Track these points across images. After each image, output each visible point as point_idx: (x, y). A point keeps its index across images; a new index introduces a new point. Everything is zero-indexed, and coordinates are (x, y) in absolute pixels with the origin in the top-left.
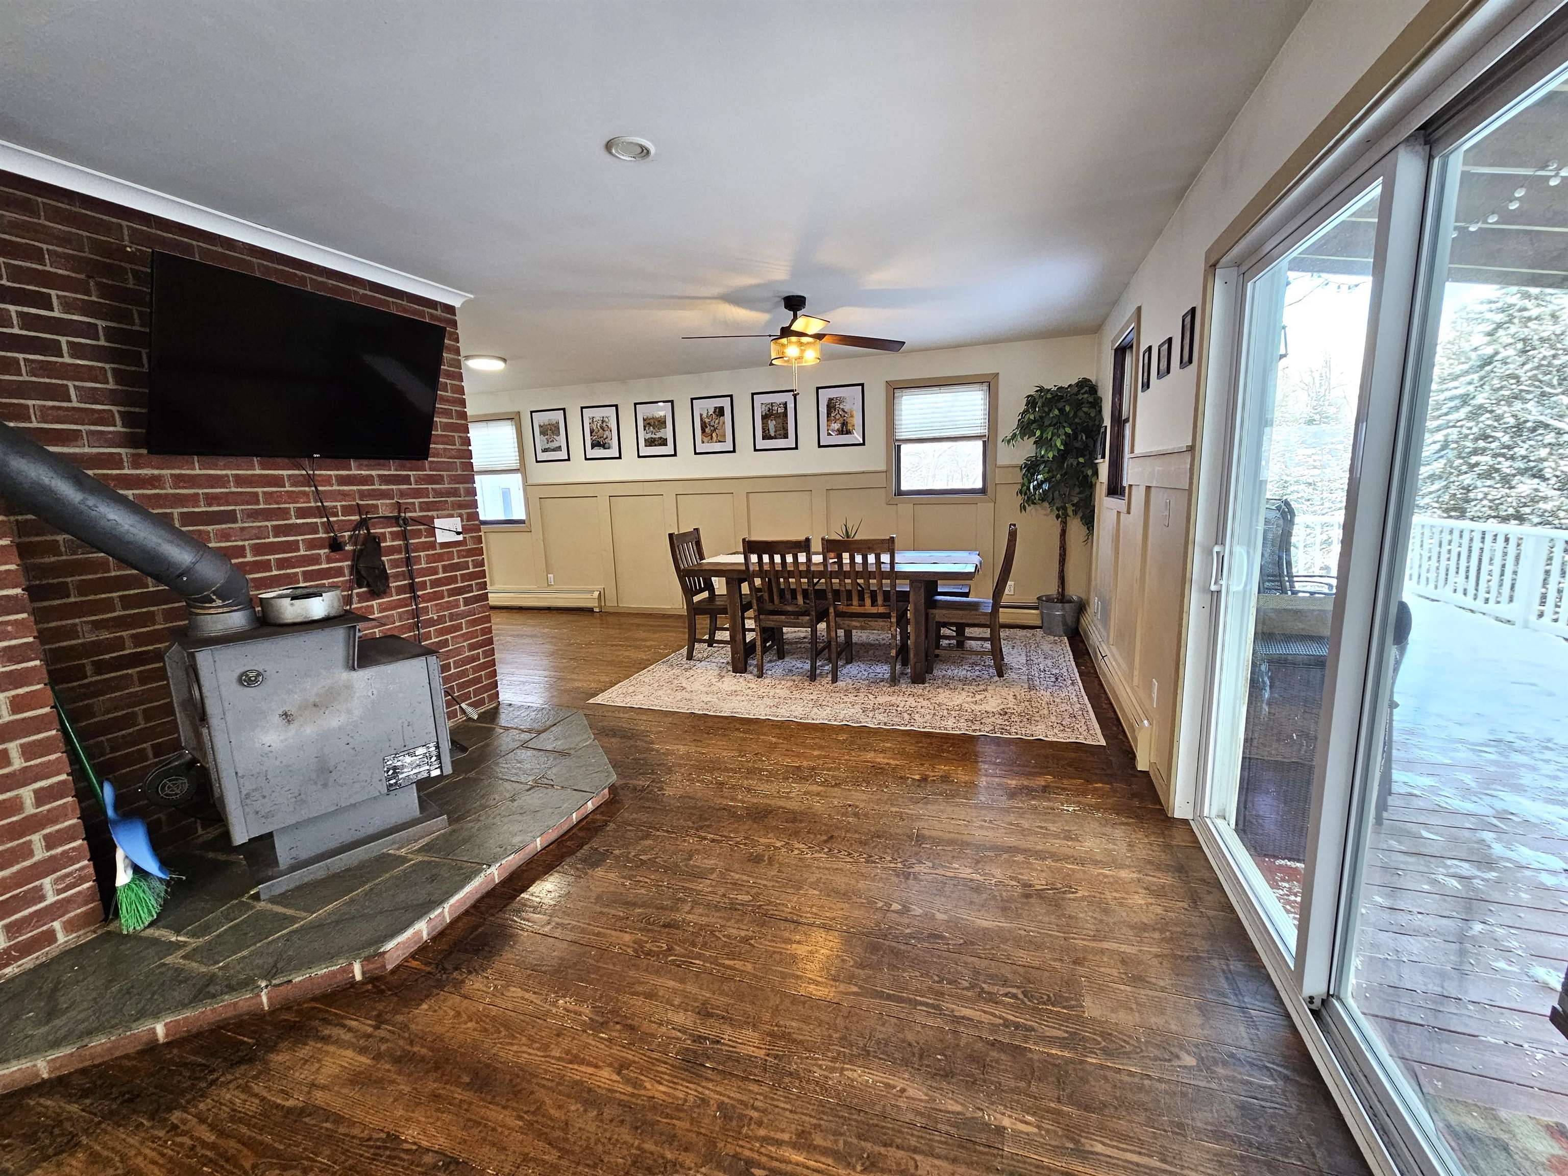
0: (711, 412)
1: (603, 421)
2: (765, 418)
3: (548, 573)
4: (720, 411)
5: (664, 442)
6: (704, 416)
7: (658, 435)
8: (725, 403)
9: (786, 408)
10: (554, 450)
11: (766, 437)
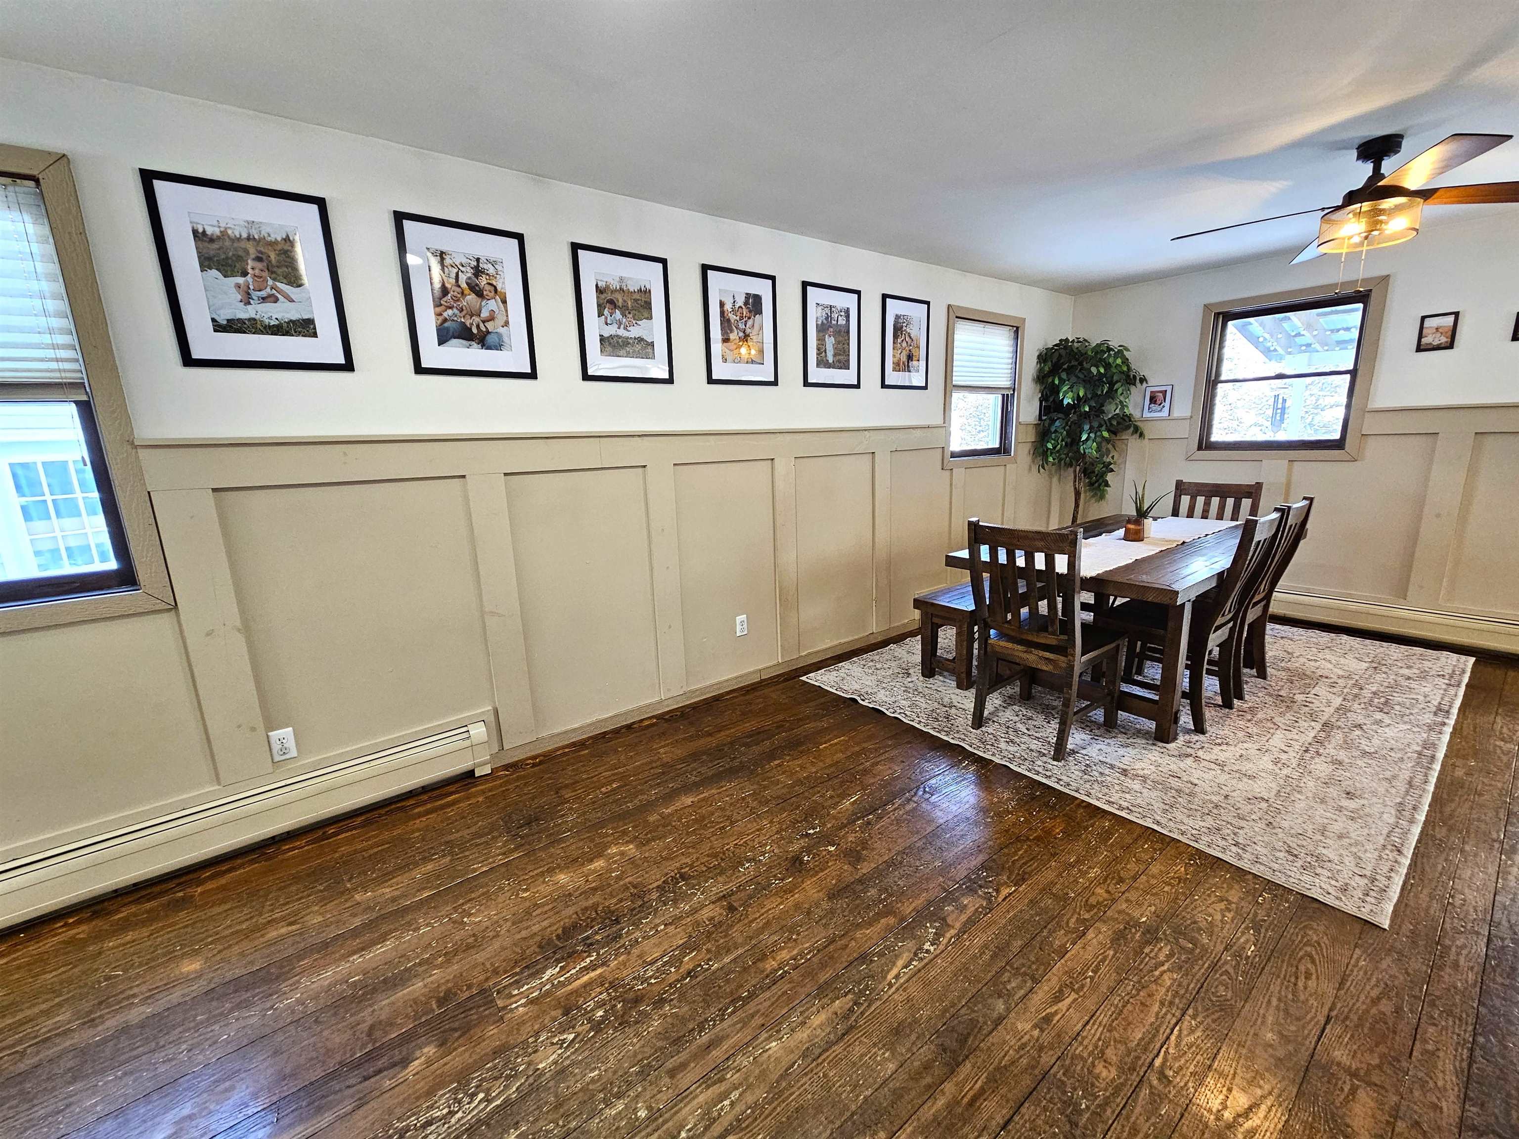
0: (740, 302)
1: (478, 271)
2: (822, 329)
3: (271, 725)
4: (754, 303)
5: (645, 348)
6: (728, 307)
7: (634, 332)
8: (763, 288)
9: (848, 317)
10: (278, 330)
11: (822, 363)
